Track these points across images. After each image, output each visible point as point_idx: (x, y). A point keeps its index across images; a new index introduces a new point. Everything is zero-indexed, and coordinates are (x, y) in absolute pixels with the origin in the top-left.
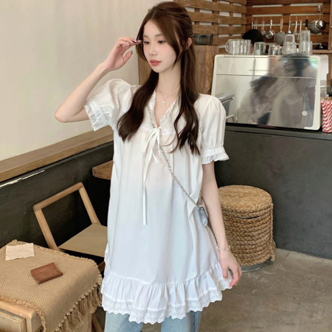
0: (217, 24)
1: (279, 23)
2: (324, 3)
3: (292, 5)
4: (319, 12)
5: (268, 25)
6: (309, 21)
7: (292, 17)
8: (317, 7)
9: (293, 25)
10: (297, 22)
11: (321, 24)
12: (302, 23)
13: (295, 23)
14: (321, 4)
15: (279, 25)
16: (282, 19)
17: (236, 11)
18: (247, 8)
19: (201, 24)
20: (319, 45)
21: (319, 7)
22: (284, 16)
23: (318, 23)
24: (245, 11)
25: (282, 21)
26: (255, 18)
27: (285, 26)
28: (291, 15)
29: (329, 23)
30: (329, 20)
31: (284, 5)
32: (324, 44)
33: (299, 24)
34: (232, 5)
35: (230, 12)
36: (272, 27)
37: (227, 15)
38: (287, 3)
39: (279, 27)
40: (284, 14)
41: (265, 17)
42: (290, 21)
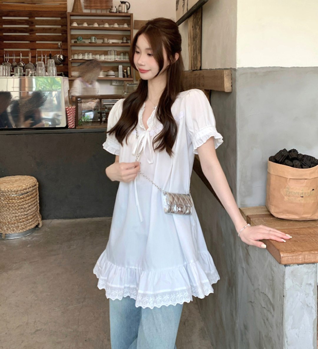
1: (28, 56)
2: (63, 42)
3: (37, 42)
4: (59, 48)
5: (19, 58)
6: (52, 55)
7: (38, 51)
8: (58, 44)
9: (39, 57)
10: (42, 56)
11: (62, 57)
12: (47, 57)
13: (41, 56)
14: (61, 42)
15: (28, 57)
16: (30, 53)
20: (62, 73)
21: (59, 44)
22: (32, 51)
23: (59, 57)
25: (30, 55)
26: (6, 51)
27: (33, 59)
28: (38, 50)
29: (67, 57)
30: (68, 55)
31: (31, 41)
32: (65, 73)
33: (44, 58)
36: (22, 59)
38: (33, 40)
39: (28, 59)
40: (31, 49)
41: (15, 51)
42: (37, 55)
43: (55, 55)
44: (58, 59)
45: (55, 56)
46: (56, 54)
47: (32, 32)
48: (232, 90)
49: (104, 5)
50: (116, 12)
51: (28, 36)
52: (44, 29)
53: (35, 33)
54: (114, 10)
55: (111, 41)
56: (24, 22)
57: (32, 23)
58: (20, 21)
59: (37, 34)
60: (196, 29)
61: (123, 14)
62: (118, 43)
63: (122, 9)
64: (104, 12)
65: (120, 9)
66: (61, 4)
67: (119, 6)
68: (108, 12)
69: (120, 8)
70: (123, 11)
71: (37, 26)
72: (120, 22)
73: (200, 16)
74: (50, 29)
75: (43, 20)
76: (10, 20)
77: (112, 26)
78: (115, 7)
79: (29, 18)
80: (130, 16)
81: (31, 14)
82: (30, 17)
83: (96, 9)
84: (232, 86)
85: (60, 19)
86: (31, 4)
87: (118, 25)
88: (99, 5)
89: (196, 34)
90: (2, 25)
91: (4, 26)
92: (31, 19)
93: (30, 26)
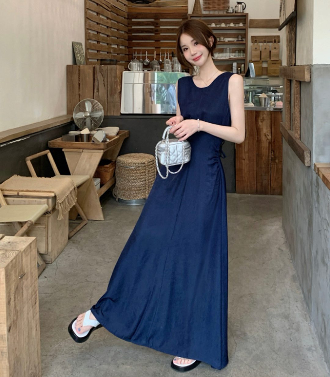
0: (111, 53)
1: (153, 54)
3: (161, 41)
9: (163, 55)
12: (169, 54)
13: (164, 54)
16: (155, 51)
17: (121, 44)
18: (128, 43)
19: (101, 52)
22: (157, 49)
24: (127, 45)
25: (155, 53)
26: (134, 49)
27: (157, 56)
28: (161, 48)
31: (156, 41)
33: (167, 55)
34: (118, 40)
35: (118, 45)
36: (147, 56)
37: (116, 47)
38: (158, 40)
39: (153, 57)
40: (156, 48)
41: (142, 49)
42: (161, 53)
47: (157, 33)
48: (311, 80)
49: (222, 6)
50: (233, 12)
51: (153, 36)
52: (168, 29)
53: (159, 33)
54: (231, 10)
55: (227, 40)
56: (151, 23)
57: (157, 24)
58: (146, 23)
59: (161, 34)
60: (291, 34)
61: (239, 14)
62: (233, 41)
63: (238, 9)
64: (221, 13)
65: (236, 10)
66: (182, 6)
67: (236, 7)
68: (225, 13)
69: (236, 8)
70: (239, 11)
71: (161, 27)
72: (236, 22)
73: (295, 24)
74: (173, 29)
75: (167, 22)
76: (137, 22)
77: (228, 25)
78: (232, 8)
80: (246, 16)
81: (157, 16)
82: (155, 19)
83: (215, 10)
84: (310, 77)
85: (181, 20)
86: (157, 7)
87: (234, 24)
88: (216, 6)
89: (291, 38)
90: (131, 26)
91: (133, 27)
92: (157, 21)
93: (155, 27)
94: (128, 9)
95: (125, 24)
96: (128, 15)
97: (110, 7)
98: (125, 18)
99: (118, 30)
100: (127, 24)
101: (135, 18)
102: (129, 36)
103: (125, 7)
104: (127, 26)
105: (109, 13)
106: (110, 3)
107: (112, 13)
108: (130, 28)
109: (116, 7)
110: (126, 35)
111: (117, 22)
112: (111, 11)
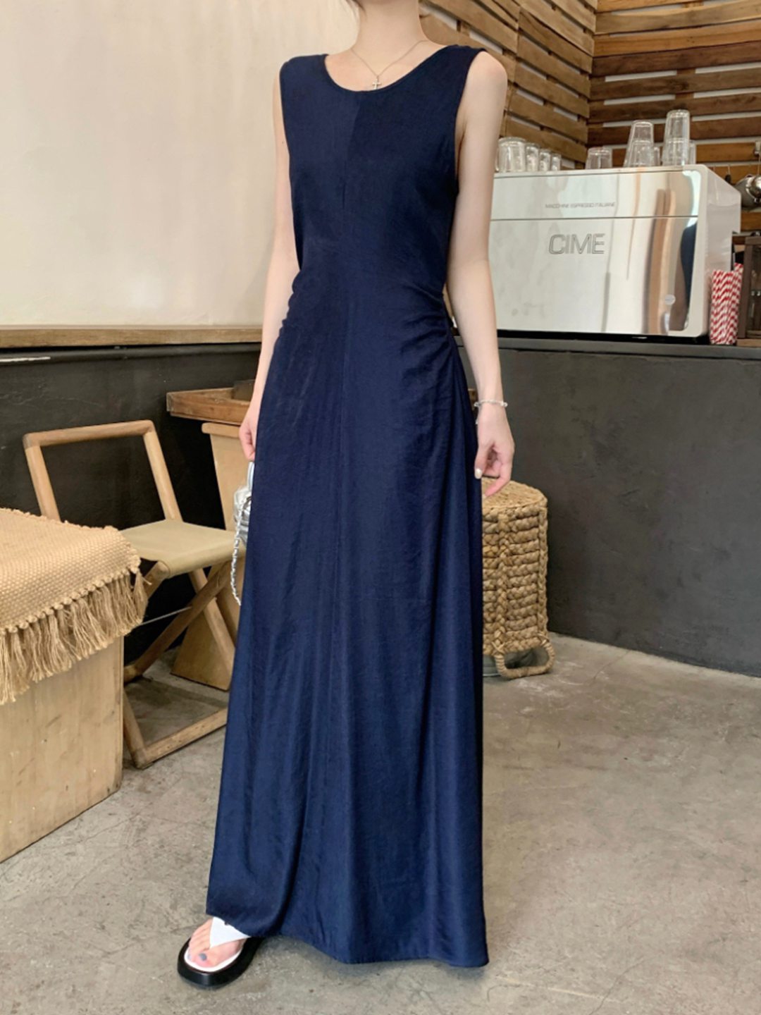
4: (757, 158)
6: (733, 178)
8: (753, 144)
11: (760, 184)
21: (758, 145)
23: (753, 183)
43: (741, 180)
44: (747, 190)
45: (741, 183)
46: (744, 177)
52: (717, 101)
56: (663, 84)
57: (685, 85)
58: (650, 84)
59: (696, 119)
71: (697, 96)
74: (736, 99)
75: (718, 75)
76: (622, 84)
79: (678, 73)
81: (687, 60)
82: (680, 70)
90: (603, 100)
91: (607, 103)
92: (684, 76)
93: (678, 95)
94: (596, 43)
95: (581, 91)
96: (594, 65)
97: (517, 17)
98: (583, 72)
99: (545, 102)
100: (588, 94)
101: (617, 72)
102: (590, 133)
103: (587, 36)
104: (589, 101)
105: (516, 35)
106: (518, 5)
107: (523, 38)
108: (596, 105)
109: (546, 22)
110: (582, 126)
111: (548, 76)
112: (520, 31)
